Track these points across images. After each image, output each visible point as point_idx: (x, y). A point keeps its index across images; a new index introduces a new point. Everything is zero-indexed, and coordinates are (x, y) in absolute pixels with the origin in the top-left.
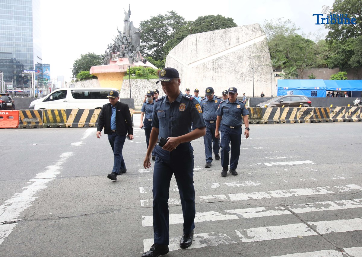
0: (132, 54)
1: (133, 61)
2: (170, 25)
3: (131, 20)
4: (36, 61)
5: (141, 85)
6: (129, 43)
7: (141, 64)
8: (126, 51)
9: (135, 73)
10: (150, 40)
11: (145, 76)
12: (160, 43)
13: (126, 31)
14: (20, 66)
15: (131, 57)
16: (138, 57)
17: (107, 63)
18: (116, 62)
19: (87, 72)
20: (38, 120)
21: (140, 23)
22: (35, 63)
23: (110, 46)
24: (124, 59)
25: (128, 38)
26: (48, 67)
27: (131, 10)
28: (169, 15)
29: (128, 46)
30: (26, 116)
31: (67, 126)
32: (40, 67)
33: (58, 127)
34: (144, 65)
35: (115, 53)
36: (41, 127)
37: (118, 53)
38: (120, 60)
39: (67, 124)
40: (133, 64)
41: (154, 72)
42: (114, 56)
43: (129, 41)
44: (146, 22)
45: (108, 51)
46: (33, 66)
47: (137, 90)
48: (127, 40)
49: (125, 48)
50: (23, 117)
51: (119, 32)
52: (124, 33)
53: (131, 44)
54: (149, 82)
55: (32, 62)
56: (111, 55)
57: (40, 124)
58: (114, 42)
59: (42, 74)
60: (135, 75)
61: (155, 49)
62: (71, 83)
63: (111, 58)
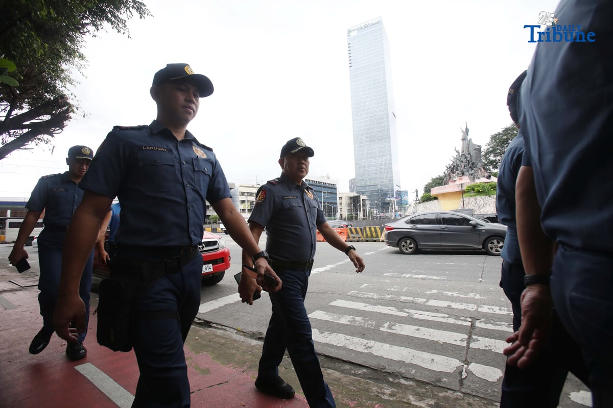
0: (473, 171)
1: (473, 177)
3: (469, 138)
4: (396, 189)
5: (482, 202)
6: (469, 161)
7: (484, 180)
8: (466, 169)
9: (473, 190)
11: (486, 193)
13: (465, 148)
14: (385, 194)
15: (472, 175)
16: (480, 173)
17: (446, 184)
18: (455, 181)
19: (428, 194)
20: (360, 235)
22: (395, 190)
23: (448, 166)
24: (463, 177)
25: (467, 155)
26: (406, 193)
27: (468, 127)
29: (467, 164)
30: (352, 233)
31: (381, 241)
32: (399, 194)
33: (375, 241)
34: (488, 181)
35: (454, 173)
36: (362, 241)
37: (457, 172)
38: (460, 179)
39: (380, 239)
40: (474, 180)
42: (453, 176)
43: (469, 159)
44: (497, 135)
45: (446, 172)
46: (393, 193)
47: (477, 208)
48: (466, 158)
49: (465, 166)
50: (350, 233)
51: (457, 152)
52: (463, 152)
53: (471, 161)
54: (491, 199)
55: (393, 190)
56: (449, 175)
57: (361, 239)
58: (452, 162)
59: (401, 200)
60: (474, 193)
62: (414, 206)
63: (450, 178)
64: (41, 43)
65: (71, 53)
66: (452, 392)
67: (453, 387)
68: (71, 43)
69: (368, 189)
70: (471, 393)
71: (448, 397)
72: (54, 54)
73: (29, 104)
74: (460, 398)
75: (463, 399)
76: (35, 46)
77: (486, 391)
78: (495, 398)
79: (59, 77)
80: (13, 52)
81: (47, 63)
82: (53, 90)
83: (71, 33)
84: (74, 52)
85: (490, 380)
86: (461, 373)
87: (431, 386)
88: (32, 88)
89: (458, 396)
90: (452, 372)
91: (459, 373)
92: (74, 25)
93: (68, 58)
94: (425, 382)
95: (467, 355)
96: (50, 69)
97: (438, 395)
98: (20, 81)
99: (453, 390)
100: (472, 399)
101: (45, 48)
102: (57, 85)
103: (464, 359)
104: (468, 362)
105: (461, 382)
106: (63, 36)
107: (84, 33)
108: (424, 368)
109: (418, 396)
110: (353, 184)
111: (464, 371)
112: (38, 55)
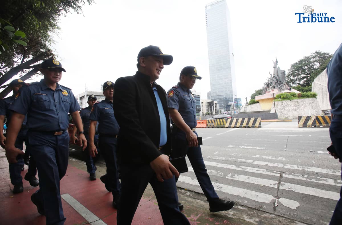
0: (280, 86)
1: (280, 89)
2: (316, 61)
3: (278, 66)
4: (234, 97)
5: (286, 104)
6: (278, 80)
7: (288, 91)
8: (276, 85)
9: (281, 97)
10: (300, 75)
11: (288, 99)
12: (309, 75)
13: (275, 73)
14: (228, 100)
15: (279, 88)
16: (284, 87)
17: (264, 93)
18: (269, 92)
19: (253, 100)
20: (214, 124)
21: (291, 65)
22: (234, 98)
23: (265, 83)
24: (275, 90)
25: (277, 77)
26: (240, 99)
27: (277, 60)
28: (314, 55)
29: (277, 82)
31: (226, 127)
32: (236, 100)
33: (222, 127)
34: (289, 91)
35: (269, 87)
36: (215, 127)
37: (271, 87)
38: (272, 91)
39: (226, 126)
40: (281, 92)
41: (295, 95)
42: (268, 89)
43: (278, 79)
44: (295, 64)
45: (264, 87)
46: (233, 100)
47: (283, 107)
48: (276, 78)
49: (275, 83)
50: (208, 123)
51: (271, 75)
52: (274, 75)
53: (279, 80)
54: (291, 102)
55: (232, 98)
56: (266, 89)
58: (268, 81)
59: (237, 103)
60: (281, 99)
61: (305, 79)
62: (245, 107)
63: (266, 90)
64: (38, 21)
65: (53, 26)
66: (269, 214)
67: (270, 211)
68: (53, 20)
69: (218, 97)
70: (281, 215)
71: (267, 217)
72: (44, 27)
73: (32, 54)
74: (274, 218)
75: (276, 218)
76: (35, 23)
77: (290, 214)
78: (295, 218)
79: (47, 40)
80: (24, 27)
81: (41, 32)
82: (44, 47)
83: (53, 15)
84: (55, 25)
85: (292, 208)
86: (274, 203)
87: (256, 210)
88: (34, 46)
89: (273, 217)
90: (269, 202)
91: (273, 203)
92: (54, 11)
93: (51, 29)
94: (253, 208)
95: (278, 193)
96: (42, 35)
97: (260, 216)
98: (27, 43)
99: (269, 213)
100: (281, 219)
101: (40, 24)
102: (46, 44)
103: (276, 195)
104: (279, 197)
105: (275, 208)
106: (49, 17)
107: (59, 15)
108: (252, 200)
109: (249, 216)
110: (209, 95)
111: (276, 203)
112: (36, 28)
